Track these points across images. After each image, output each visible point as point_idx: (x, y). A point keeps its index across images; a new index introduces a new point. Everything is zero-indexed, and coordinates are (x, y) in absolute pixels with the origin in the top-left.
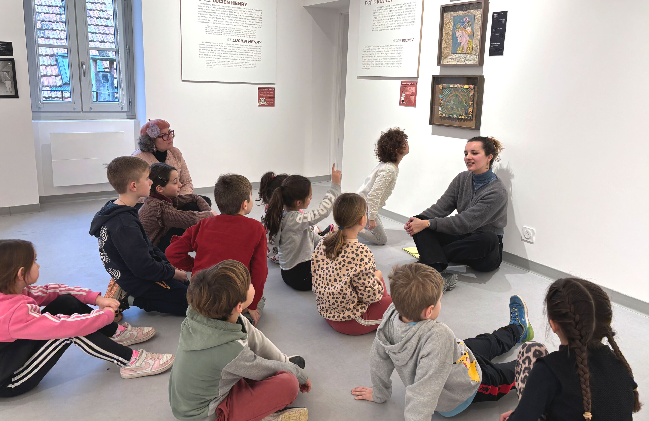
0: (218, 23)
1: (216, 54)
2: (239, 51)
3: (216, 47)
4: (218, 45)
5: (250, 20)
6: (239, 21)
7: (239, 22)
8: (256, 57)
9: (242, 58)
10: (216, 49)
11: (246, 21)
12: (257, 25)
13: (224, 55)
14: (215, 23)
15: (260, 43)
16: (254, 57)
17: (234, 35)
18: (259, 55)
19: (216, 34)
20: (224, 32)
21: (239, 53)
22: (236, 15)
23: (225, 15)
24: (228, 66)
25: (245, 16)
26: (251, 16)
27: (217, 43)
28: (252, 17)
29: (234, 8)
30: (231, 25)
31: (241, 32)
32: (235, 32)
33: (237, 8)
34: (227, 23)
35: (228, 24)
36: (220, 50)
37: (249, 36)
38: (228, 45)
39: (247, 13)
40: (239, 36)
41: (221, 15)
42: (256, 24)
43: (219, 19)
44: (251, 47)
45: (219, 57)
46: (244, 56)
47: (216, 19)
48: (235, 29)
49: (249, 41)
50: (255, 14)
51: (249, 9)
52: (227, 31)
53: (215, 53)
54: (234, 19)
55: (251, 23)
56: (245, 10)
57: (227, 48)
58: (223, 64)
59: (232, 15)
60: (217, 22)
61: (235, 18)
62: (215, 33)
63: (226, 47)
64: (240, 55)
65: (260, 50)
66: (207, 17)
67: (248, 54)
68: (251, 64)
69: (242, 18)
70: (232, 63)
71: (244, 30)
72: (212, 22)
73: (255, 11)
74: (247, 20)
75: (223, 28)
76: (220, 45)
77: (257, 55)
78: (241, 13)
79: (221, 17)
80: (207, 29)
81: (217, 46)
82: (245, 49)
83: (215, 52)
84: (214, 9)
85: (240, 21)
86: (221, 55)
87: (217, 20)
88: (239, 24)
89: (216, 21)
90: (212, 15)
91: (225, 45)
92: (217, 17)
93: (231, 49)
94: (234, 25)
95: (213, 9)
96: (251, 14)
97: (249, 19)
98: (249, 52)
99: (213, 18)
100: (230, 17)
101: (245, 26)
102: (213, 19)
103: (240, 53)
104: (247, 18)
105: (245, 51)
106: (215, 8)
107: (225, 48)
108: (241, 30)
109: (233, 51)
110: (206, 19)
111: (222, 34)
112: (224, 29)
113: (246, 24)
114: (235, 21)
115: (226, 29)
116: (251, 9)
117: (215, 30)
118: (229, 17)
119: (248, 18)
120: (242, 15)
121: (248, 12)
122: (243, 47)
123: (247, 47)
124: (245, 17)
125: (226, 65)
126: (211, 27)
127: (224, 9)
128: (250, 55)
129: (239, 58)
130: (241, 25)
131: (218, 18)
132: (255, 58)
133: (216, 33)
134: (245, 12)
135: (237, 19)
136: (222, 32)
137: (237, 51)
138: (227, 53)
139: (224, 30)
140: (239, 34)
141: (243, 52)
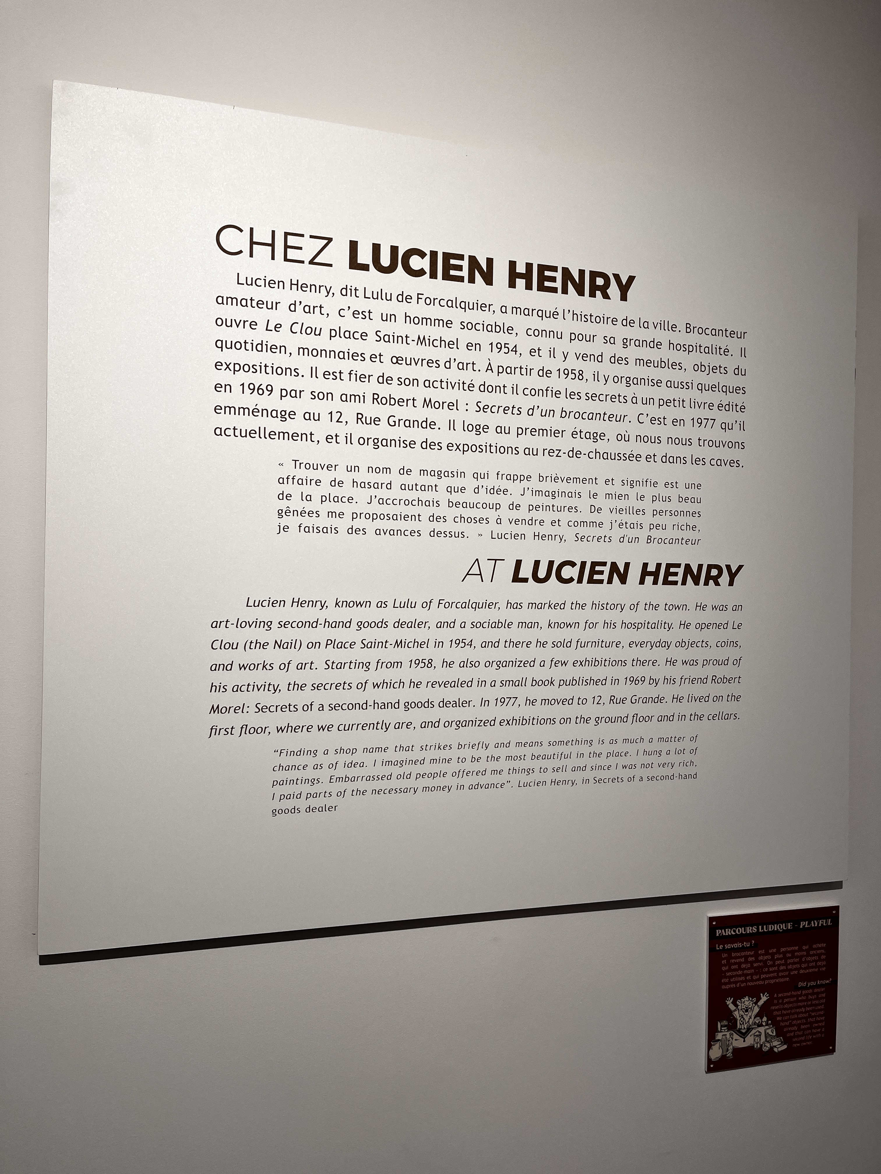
0: (387, 443)
1: (371, 695)
2: (560, 654)
3: (371, 634)
4: (391, 615)
5: (653, 411)
6: (564, 414)
7: (569, 424)
8: (698, 690)
9: (590, 710)
10: (372, 655)
11: (621, 419)
12: (713, 444)
13: (437, 694)
14: (363, 441)
15: (732, 576)
16: (685, 690)
17: (520, 529)
18: (720, 671)
19: (371, 526)
20: (442, 511)
21: (558, 673)
22: (545, 373)
23: (454, 375)
24: (473, 780)
25: (618, 380)
26: (665, 374)
27: (382, 604)
28: (670, 384)
29: (527, 312)
30: (503, 450)
31: (584, 504)
32: (531, 508)
33: (554, 315)
34: (471, 438)
35: (479, 449)
36: (404, 655)
37: (643, 534)
38: (470, 615)
39: (633, 353)
40: (569, 533)
41: (422, 373)
42: (706, 433)
43: (399, 402)
44: (661, 615)
45: (391, 716)
46: (606, 691)
47: (370, 410)
48: (535, 484)
49: (645, 573)
50: (697, 358)
51: (645, 325)
52: (469, 497)
53: (362, 686)
54: (525, 402)
55: (665, 431)
56: (620, 332)
57: (468, 634)
58: (428, 768)
59: (509, 370)
60: (383, 431)
61: (535, 392)
62: (358, 523)
63: (457, 633)
64: (574, 682)
65: (729, 634)
66: (297, 394)
67: (638, 672)
68: (656, 746)
69: (593, 397)
70: (503, 752)
71: (601, 489)
72: (341, 430)
73: (693, 339)
74: (630, 410)
75: (433, 481)
76: (406, 615)
77: (710, 671)
78: (584, 357)
79: (420, 393)
80: (287, 488)
81: (383, 624)
82: (608, 635)
83: (356, 676)
84: (359, 325)
85: (579, 415)
86: (407, 694)
87: (383, 411)
88: (565, 443)
89: (376, 421)
90: (337, 376)
91: (448, 615)
92: (384, 390)
93: (495, 645)
94: (529, 452)
95: (350, 324)
96: (662, 364)
97: (647, 402)
98: (644, 654)
99: (345, 398)
100: (494, 389)
101: (618, 457)
102: (350, 410)
103: (569, 672)
104: (629, 392)
105: (613, 653)
106: (367, 315)
107: (446, 635)
108: (584, 489)
109: (511, 654)
110: (288, 404)
111: (426, 526)
112: (445, 482)
113: (621, 438)
114: (537, 422)
115: (456, 482)
116: (662, 325)
117: (362, 495)
118: (484, 388)
119: (643, 391)
120: (589, 368)
121: (639, 343)
122: (599, 616)
123: (629, 616)
124: (612, 389)
125: (448, 781)
126: (326, 476)
127: (448, 324)
128: (655, 682)
129: (558, 712)
130: (585, 446)
131: (390, 401)
132: (692, 698)
133: (374, 517)
134: (618, 350)
135: (546, 402)
136: (426, 512)
137: (549, 653)
138: (466, 674)
139: (442, 496)
140: (565, 517)
141: (596, 663)
